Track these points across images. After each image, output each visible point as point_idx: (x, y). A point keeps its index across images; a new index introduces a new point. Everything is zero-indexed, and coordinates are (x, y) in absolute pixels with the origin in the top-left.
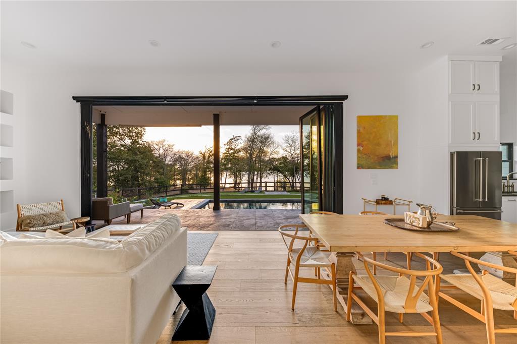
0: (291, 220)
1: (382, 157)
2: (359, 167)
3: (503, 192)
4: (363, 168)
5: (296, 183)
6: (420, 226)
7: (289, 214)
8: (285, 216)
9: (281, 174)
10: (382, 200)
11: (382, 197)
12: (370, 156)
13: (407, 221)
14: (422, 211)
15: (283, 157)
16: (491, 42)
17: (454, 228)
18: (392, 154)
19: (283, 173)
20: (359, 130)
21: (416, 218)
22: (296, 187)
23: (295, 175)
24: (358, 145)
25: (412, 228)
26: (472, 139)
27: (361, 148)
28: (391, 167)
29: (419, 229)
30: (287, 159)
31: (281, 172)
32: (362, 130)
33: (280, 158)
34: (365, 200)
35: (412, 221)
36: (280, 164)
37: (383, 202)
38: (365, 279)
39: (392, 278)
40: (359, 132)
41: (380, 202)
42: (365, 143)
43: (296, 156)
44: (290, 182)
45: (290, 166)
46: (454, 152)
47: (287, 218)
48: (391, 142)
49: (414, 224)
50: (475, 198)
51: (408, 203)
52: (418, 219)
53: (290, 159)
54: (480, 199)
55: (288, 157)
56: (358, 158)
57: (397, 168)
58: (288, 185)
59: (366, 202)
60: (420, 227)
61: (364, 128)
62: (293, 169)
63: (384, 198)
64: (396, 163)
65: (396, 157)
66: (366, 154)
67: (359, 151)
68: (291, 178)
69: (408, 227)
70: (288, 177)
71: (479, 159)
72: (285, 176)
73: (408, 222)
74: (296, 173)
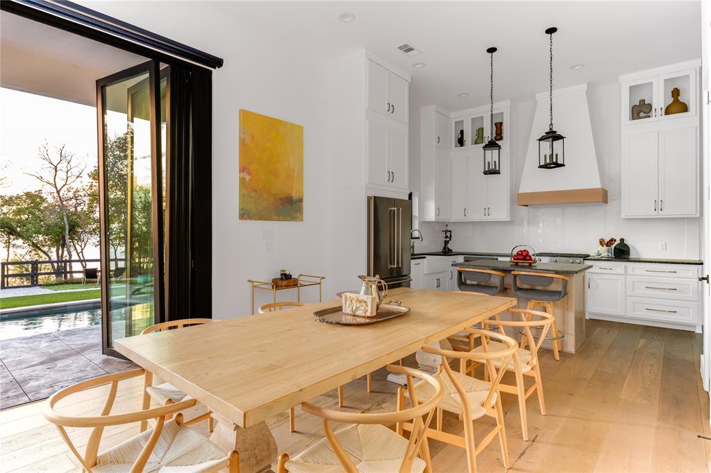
0: (68, 361)
1: (281, 199)
2: (244, 215)
3: (412, 255)
4: (250, 218)
5: (70, 261)
6: (368, 314)
7: (58, 346)
8: (44, 354)
9: (20, 242)
10: (282, 279)
11: (282, 274)
12: (262, 195)
13: (347, 309)
14: (367, 288)
15: (28, 195)
16: (408, 49)
17: (404, 309)
18: (295, 196)
19: (26, 237)
20: (244, 140)
21: (361, 302)
22: (71, 272)
23: (68, 241)
24: (242, 170)
25: (355, 322)
26: (387, 180)
27: (248, 177)
28: (293, 218)
29: (367, 321)
30: (43, 200)
31: (19, 235)
32: (248, 140)
33: (18, 197)
34: (252, 282)
35: (354, 308)
36: (19, 212)
37: (284, 283)
38: (309, 460)
39: (349, 430)
40: (243, 143)
41: (280, 283)
42: (254, 167)
43: (71, 195)
44: (51, 262)
45: (52, 219)
46: (371, 197)
47: (51, 360)
48: (293, 171)
49: (358, 313)
50: (391, 264)
51: (318, 280)
52: (365, 302)
53: (50, 200)
54: (394, 264)
55: (44, 195)
56: (242, 196)
57: (302, 220)
58: (45, 268)
59: (255, 286)
60: (368, 317)
61: (253, 138)
62: (63, 228)
63: (285, 275)
64: (300, 210)
65: (301, 200)
66: (255, 190)
67: (242, 181)
68: (54, 250)
69: (349, 320)
70: (46, 249)
71: (393, 209)
72: (35, 246)
73: (349, 311)
74: (72, 238)
